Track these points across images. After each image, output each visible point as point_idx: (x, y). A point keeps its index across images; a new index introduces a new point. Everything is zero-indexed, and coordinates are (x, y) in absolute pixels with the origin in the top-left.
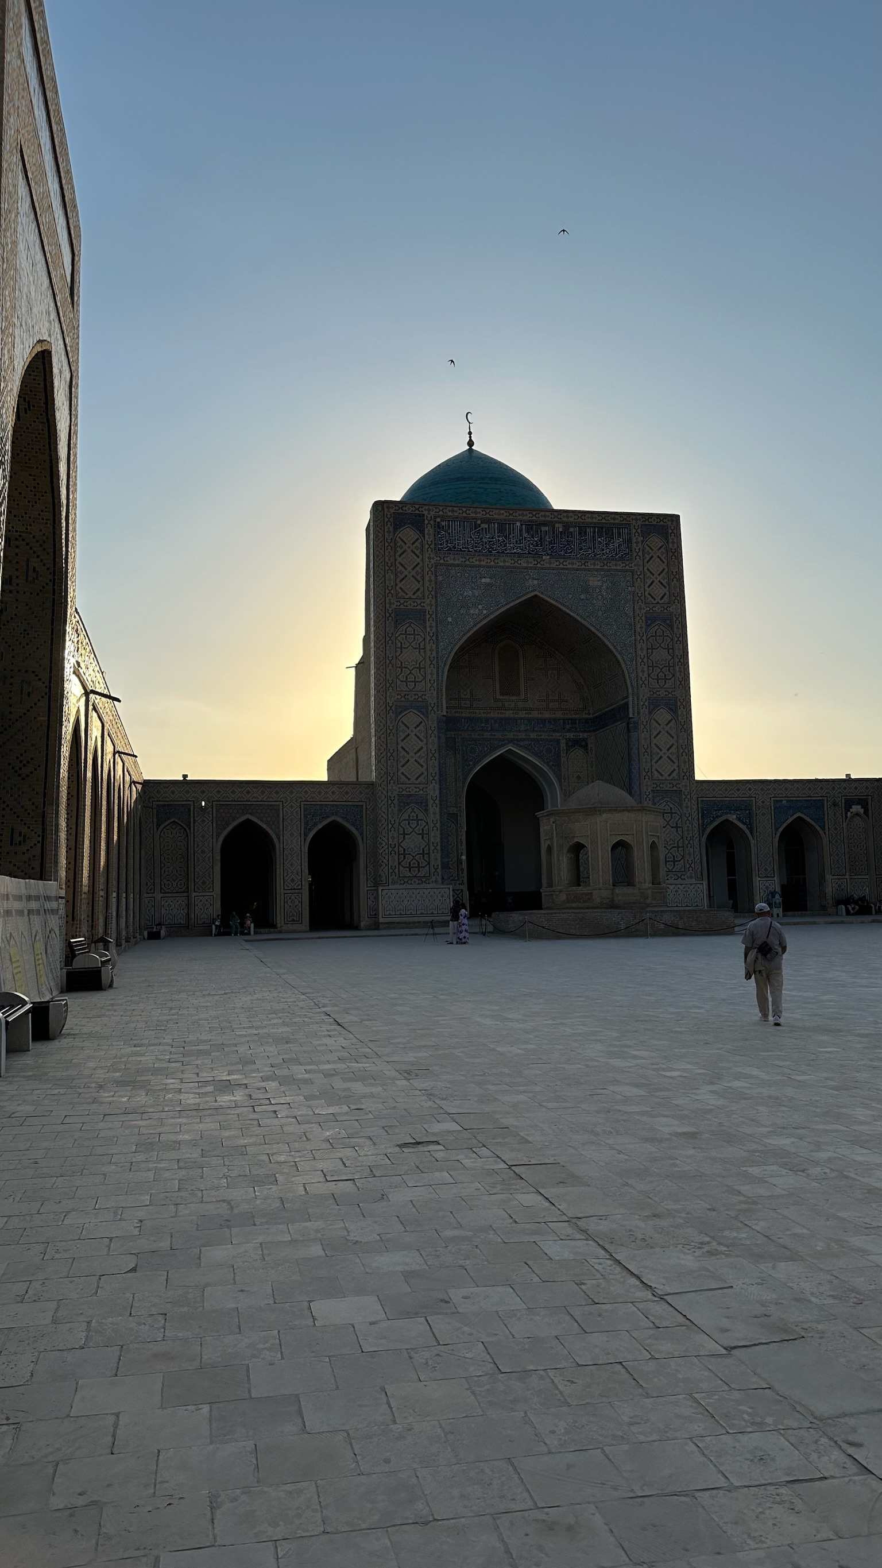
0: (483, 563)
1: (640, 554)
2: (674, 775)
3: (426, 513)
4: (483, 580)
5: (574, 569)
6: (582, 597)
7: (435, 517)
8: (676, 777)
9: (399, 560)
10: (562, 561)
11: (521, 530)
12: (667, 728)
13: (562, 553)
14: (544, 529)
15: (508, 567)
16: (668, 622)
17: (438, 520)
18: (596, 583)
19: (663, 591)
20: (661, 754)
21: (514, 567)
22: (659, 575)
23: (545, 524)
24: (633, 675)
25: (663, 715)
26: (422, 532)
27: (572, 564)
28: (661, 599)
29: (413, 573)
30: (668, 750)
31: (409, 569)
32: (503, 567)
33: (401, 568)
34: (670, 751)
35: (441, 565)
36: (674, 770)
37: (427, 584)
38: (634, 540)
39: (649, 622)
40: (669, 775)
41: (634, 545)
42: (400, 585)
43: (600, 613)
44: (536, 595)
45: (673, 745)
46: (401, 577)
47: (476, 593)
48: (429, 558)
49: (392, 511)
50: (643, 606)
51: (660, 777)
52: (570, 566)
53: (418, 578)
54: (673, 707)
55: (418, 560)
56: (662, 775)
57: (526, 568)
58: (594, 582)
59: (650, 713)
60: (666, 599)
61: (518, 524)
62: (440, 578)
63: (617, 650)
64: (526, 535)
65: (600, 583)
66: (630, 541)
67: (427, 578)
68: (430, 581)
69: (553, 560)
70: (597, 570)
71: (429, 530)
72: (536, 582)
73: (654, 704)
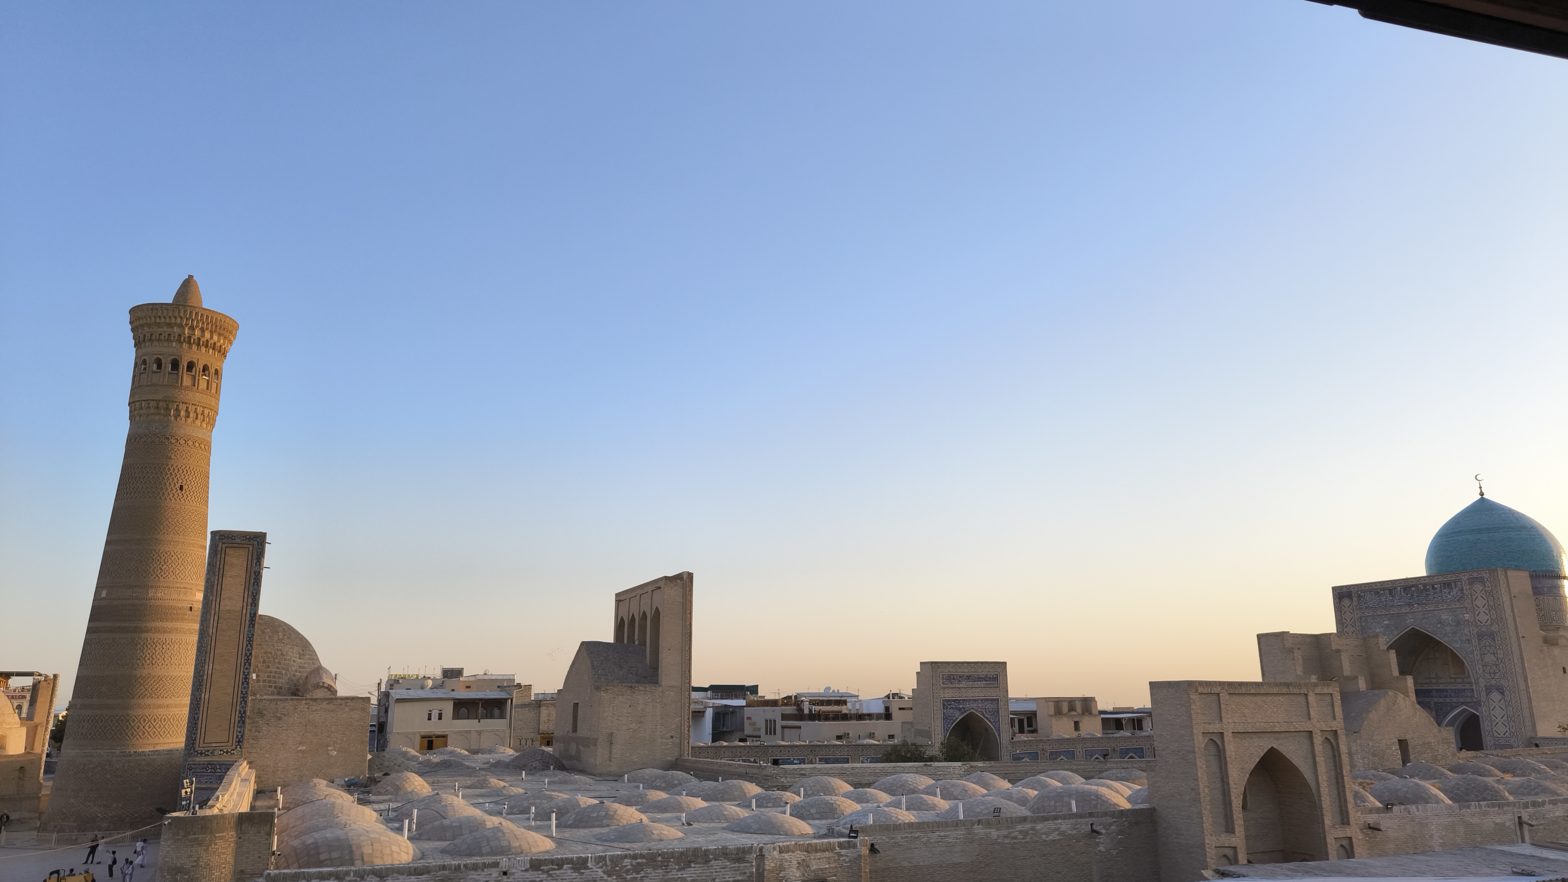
0: (1383, 613)
1: (1469, 596)
2: (1507, 734)
3: (1352, 590)
4: (1385, 622)
5: (1432, 610)
6: (1439, 626)
7: (1358, 591)
8: (1509, 736)
9: (1344, 616)
10: (1424, 606)
11: (1401, 591)
12: (1499, 704)
13: (1424, 602)
14: (1413, 589)
15: (1396, 614)
16: (1492, 637)
17: (1359, 592)
18: (1445, 617)
19: (1486, 617)
20: (1497, 721)
21: (1400, 613)
22: (1483, 607)
23: (1413, 586)
24: (1474, 671)
25: (1496, 696)
26: (1352, 600)
27: (1430, 607)
28: (1486, 623)
29: (1351, 623)
30: (1502, 718)
31: (1349, 621)
32: (1393, 614)
33: (1345, 621)
34: (1503, 719)
35: (1363, 616)
36: (1507, 731)
37: (1357, 628)
38: (1464, 588)
39: (1480, 637)
40: (1504, 734)
41: (1465, 591)
42: (1345, 630)
43: (1450, 635)
44: (1413, 628)
45: (1504, 715)
46: (1346, 625)
47: (1382, 630)
48: (1357, 614)
49: (1337, 592)
50: (1474, 628)
51: (1499, 736)
52: (1429, 609)
53: (1353, 625)
54: (1502, 691)
55: (1353, 615)
56: (1499, 734)
57: (1405, 613)
58: (1444, 617)
59: (1487, 695)
60: (1489, 622)
61: (1399, 588)
62: (1363, 624)
63: (1463, 657)
64: (1403, 594)
65: (1448, 617)
66: (1462, 589)
67: (1357, 625)
68: (1358, 626)
69: (1419, 607)
70: (1445, 609)
71: (1355, 599)
72: (1412, 620)
73: (1489, 690)
